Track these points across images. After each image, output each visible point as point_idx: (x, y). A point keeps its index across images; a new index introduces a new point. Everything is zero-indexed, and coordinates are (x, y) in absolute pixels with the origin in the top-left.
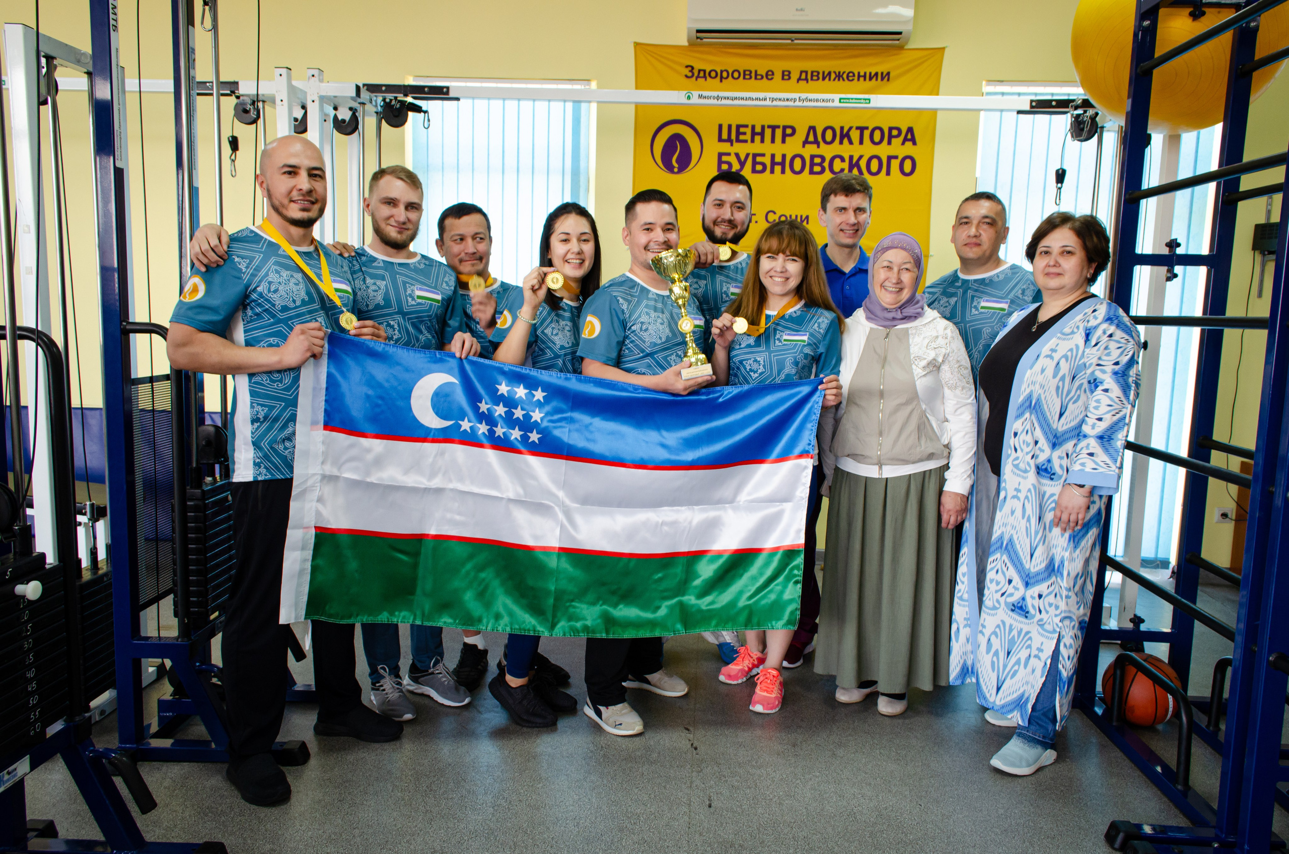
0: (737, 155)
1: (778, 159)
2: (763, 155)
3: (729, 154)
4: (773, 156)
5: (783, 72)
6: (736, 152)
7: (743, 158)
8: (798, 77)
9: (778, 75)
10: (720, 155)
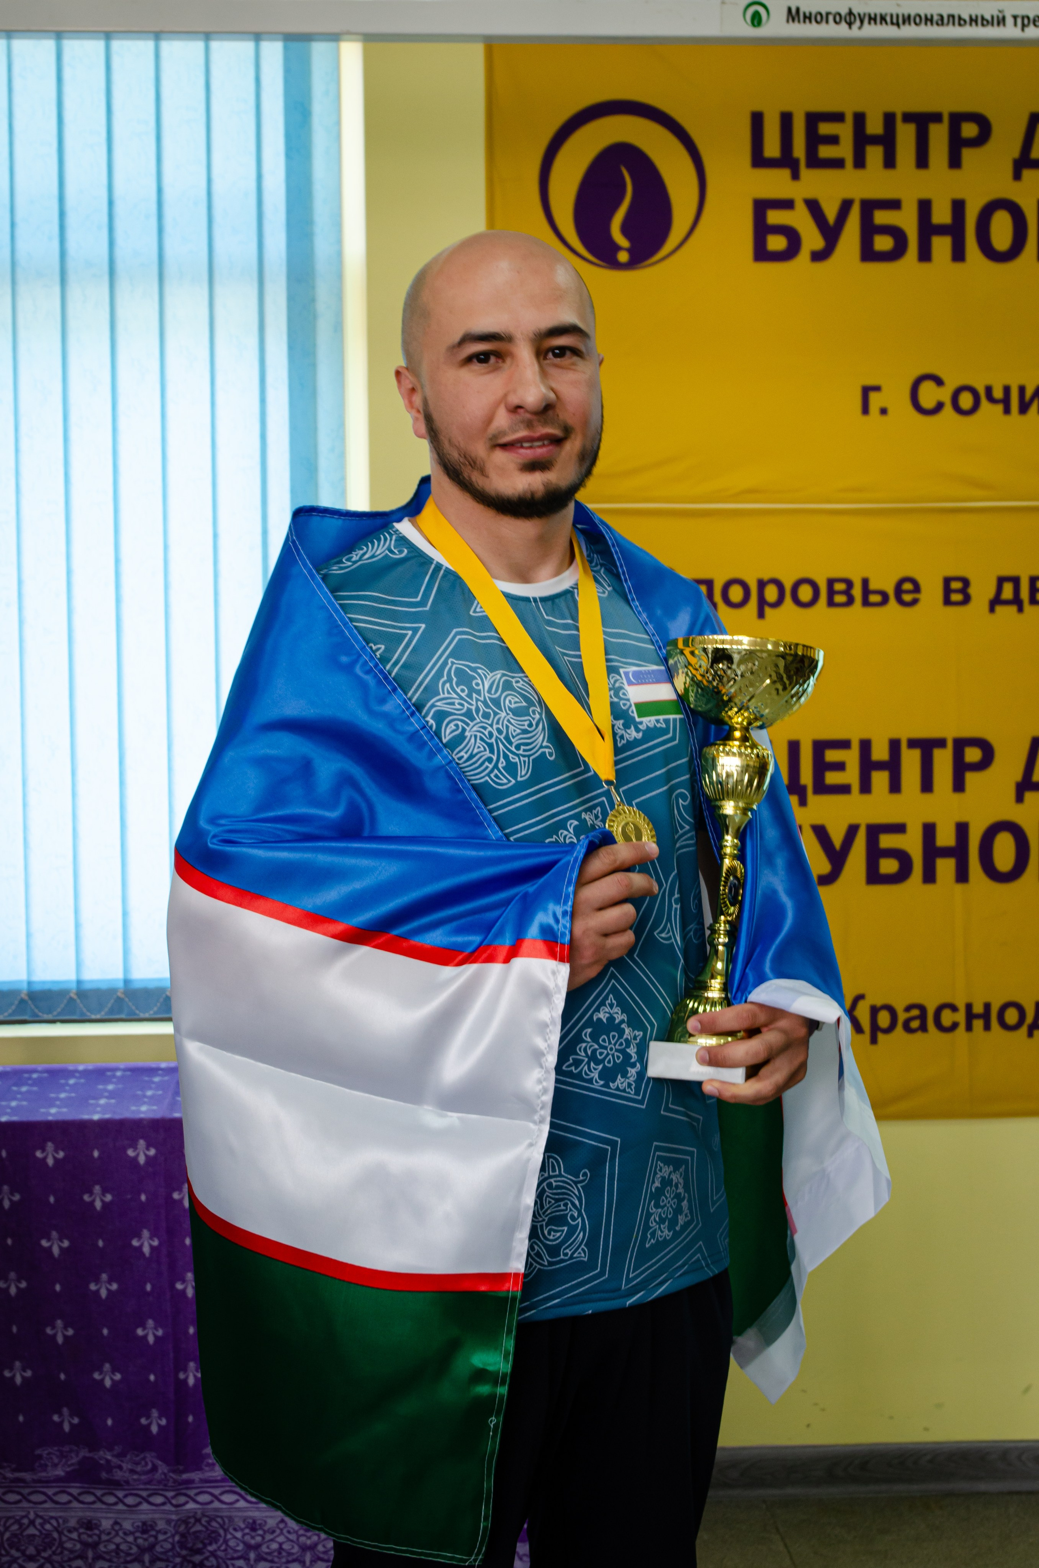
0: (814, 207)
1: (942, 215)
2: (894, 205)
3: (787, 204)
4: (925, 207)
6: (810, 196)
7: (831, 213)
10: (761, 207)
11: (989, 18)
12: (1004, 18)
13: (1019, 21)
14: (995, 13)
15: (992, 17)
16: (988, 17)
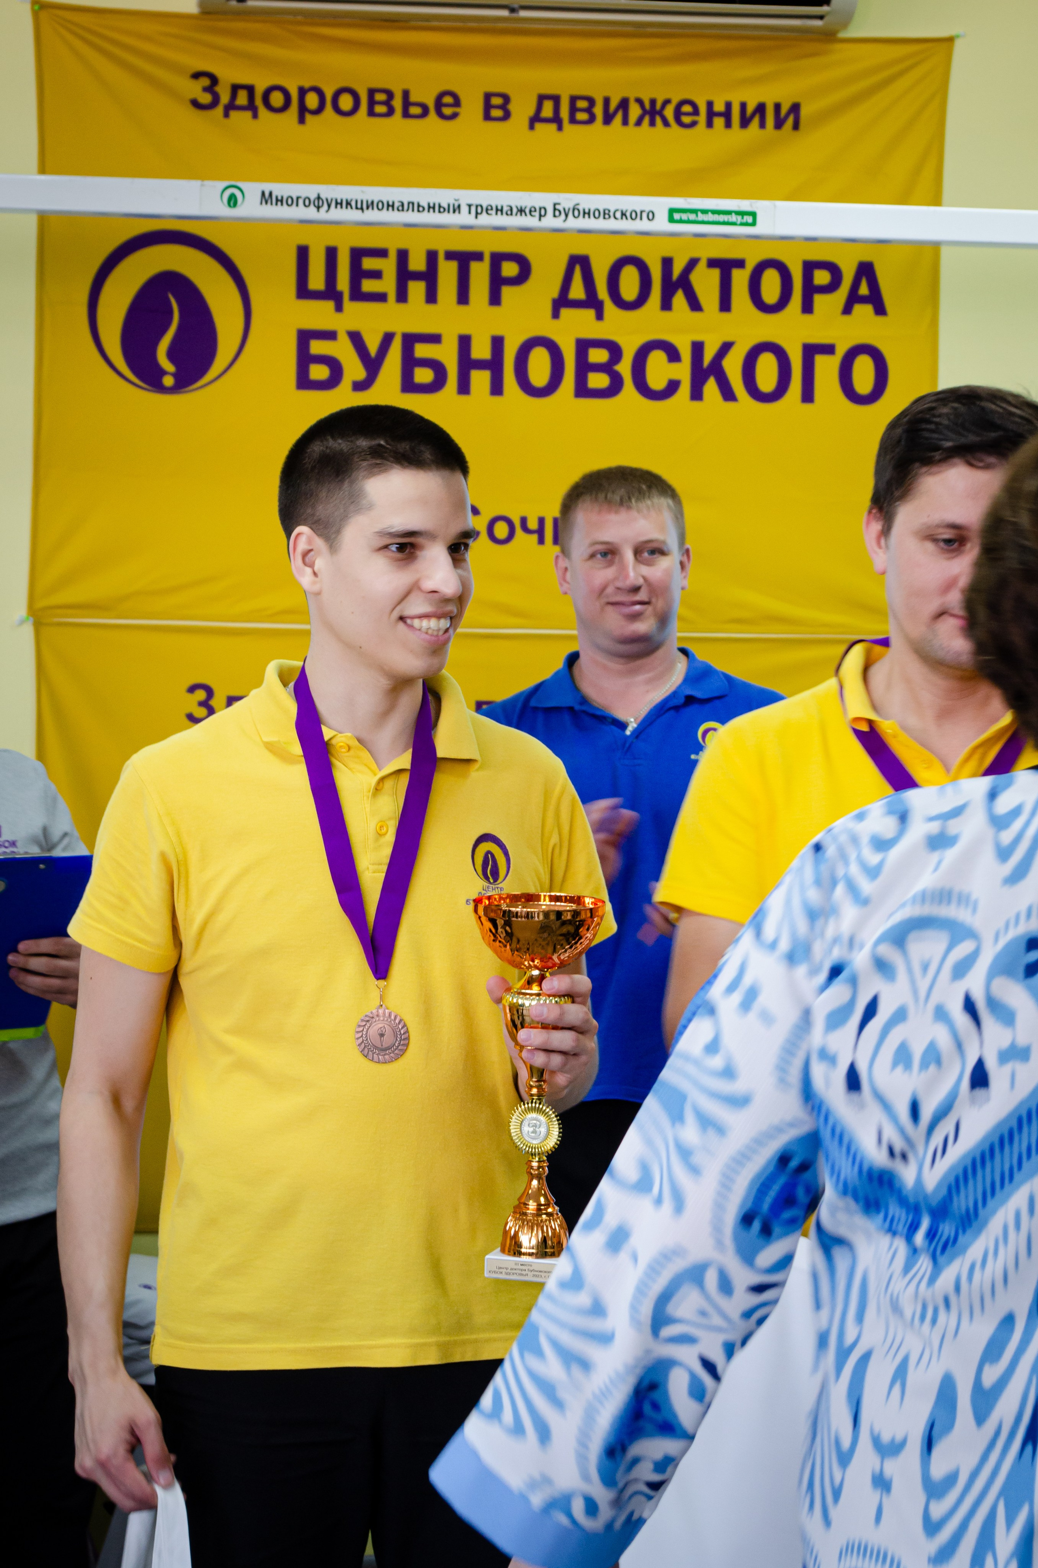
0: (356, 338)
1: (481, 350)
2: (435, 339)
3: (330, 335)
4: (465, 342)
5: (488, 97)
6: (353, 327)
8: (531, 111)
9: (472, 107)
10: (305, 337)
11: (446, 207)
12: (459, 206)
13: (473, 209)
14: (452, 202)
15: (449, 206)
16: (445, 205)
